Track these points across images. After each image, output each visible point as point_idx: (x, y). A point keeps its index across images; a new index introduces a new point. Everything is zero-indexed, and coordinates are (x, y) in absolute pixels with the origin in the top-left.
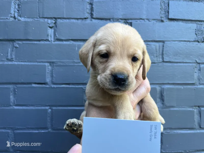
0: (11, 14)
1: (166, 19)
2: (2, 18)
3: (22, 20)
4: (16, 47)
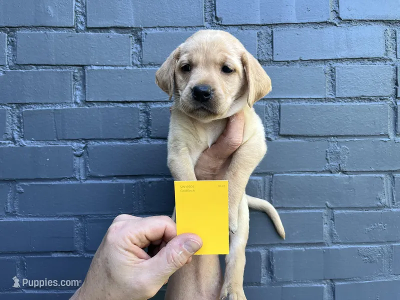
0: (6, 135)
4: (19, 192)
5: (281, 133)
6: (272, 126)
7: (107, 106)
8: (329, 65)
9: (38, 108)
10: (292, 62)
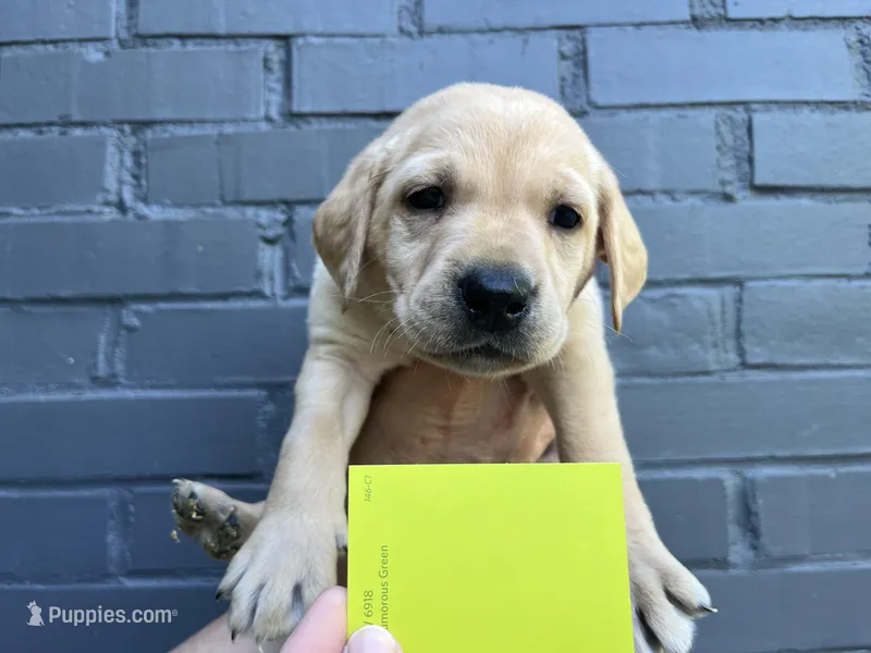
1: (744, 188)
2: (67, 208)
3: (153, 217)
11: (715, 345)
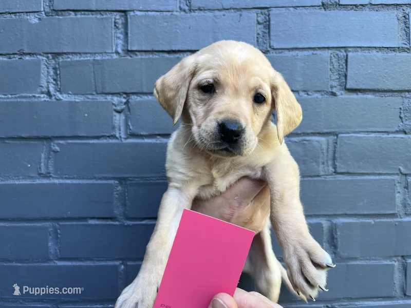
0: (41, 88)
1: (342, 90)
2: (23, 95)
3: (63, 99)
4: (54, 151)
5: (348, 86)
6: (337, 79)
7: (151, 56)
8: (402, 10)
9: (77, 58)
10: (361, 7)
11: (323, 163)
